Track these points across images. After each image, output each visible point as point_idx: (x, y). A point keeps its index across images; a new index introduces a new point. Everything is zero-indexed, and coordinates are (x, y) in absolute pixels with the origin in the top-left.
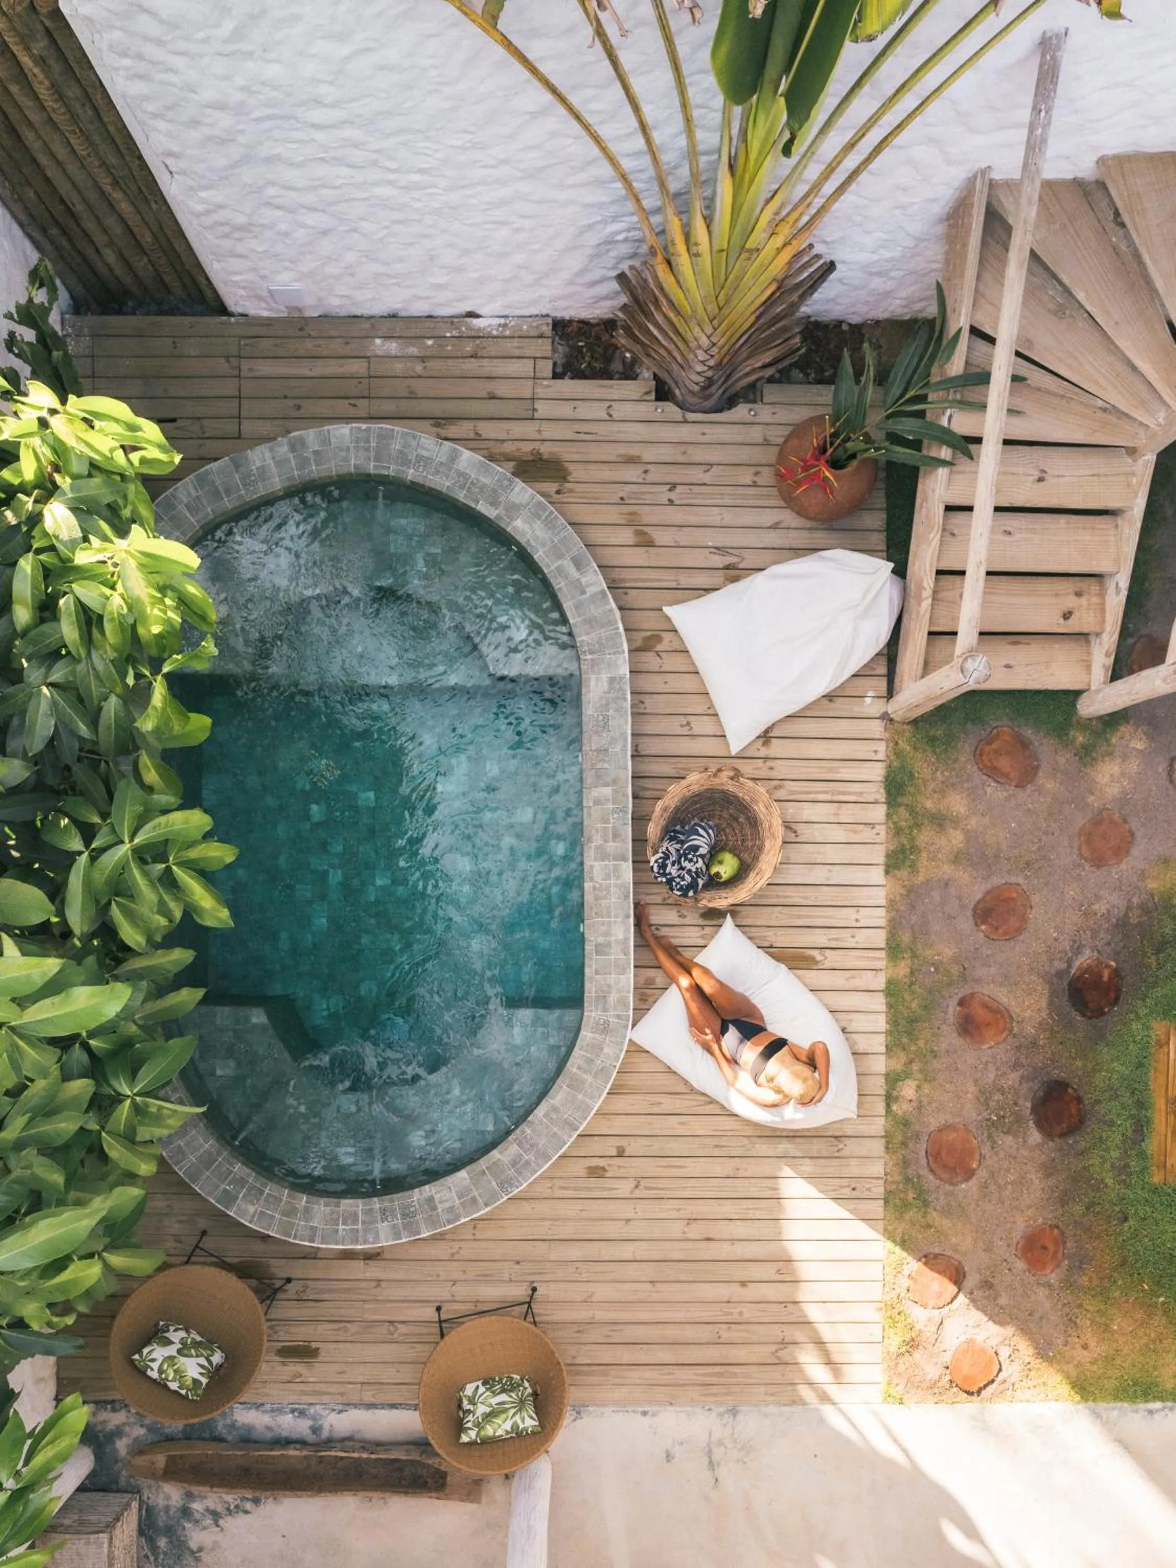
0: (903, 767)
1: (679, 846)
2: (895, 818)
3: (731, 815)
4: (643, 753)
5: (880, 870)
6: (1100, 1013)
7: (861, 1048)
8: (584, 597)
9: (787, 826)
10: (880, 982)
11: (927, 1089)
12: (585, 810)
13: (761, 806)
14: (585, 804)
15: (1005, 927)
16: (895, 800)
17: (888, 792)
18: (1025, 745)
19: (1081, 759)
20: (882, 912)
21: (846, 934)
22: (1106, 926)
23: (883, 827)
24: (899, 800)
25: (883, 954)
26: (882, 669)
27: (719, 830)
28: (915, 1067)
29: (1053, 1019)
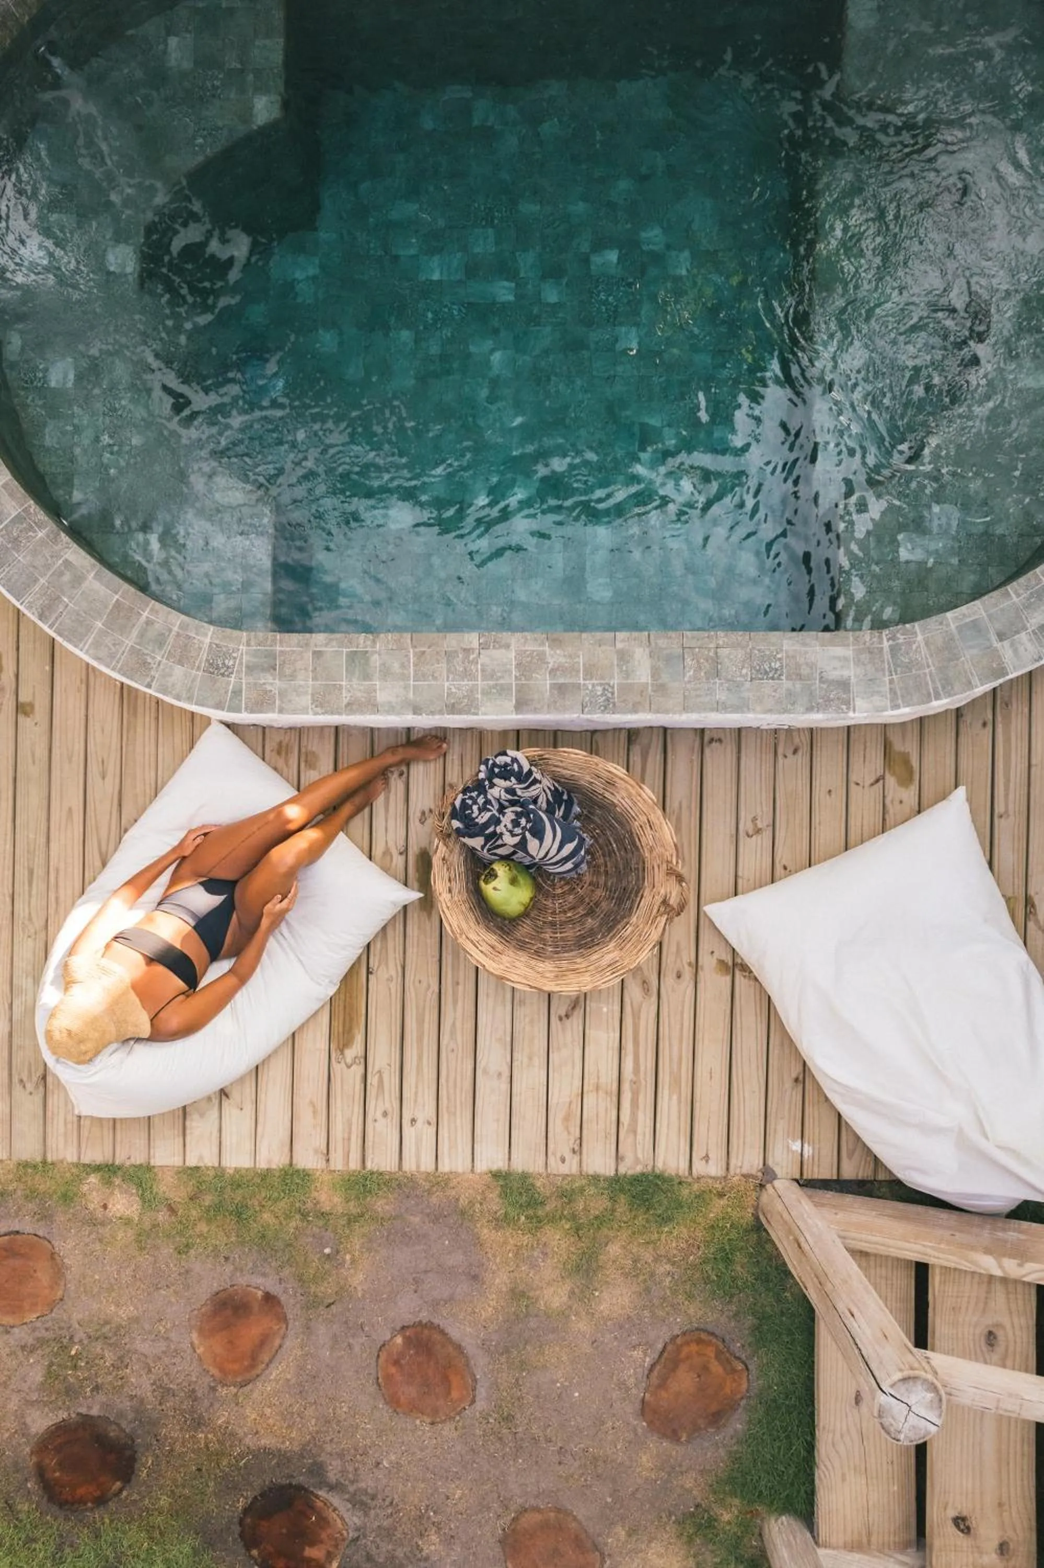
0: (680, 1206)
1: (543, 804)
2: (592, 1190)
3: (597, 904)
4: (707, 751)
5: (500, 1164)
6: (250, 1540)
7: (196, 1125)
8: (994, 638)
9: (579, 1003)
10: (307, 1160)
11: (124, 1236)
12: (610, 635)
13: (615, 955)
14: (620, 635)
15: (399, 1378)
16: (622, 1190)
17: (637, 1180)
18: (716, 1418)
19: (692, 1515)
20: (427, 1165)
21: (390, 1102)
22: (400, 1553)
23: (575, 1170)
24: (623, 1199)
25: (354, 1165)
26: (850, 1171)
27: (572, 881)
28: (162, 1216)
29: (241, 1456)
